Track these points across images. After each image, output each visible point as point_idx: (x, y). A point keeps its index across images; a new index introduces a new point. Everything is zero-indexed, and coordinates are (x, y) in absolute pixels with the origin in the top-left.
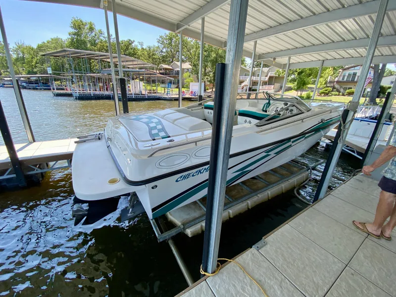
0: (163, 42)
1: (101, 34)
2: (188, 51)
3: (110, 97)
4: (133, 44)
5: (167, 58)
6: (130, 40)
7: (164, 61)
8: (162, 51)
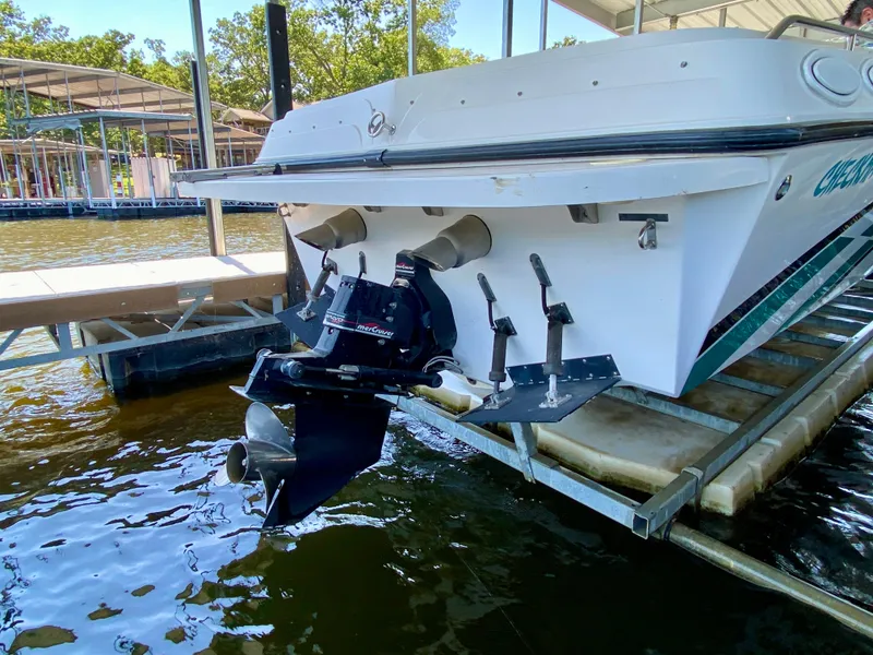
0: (231, 39)
1: (11, 16)
2: (321, 65)
3: (67, 210)
4: (128, 49)
5: (246, 91)
6: (117, 34)
7: (238, 100)
8: (228, 68)
